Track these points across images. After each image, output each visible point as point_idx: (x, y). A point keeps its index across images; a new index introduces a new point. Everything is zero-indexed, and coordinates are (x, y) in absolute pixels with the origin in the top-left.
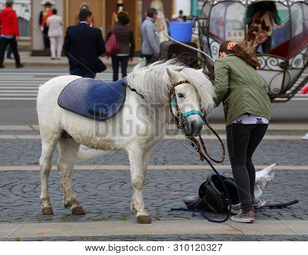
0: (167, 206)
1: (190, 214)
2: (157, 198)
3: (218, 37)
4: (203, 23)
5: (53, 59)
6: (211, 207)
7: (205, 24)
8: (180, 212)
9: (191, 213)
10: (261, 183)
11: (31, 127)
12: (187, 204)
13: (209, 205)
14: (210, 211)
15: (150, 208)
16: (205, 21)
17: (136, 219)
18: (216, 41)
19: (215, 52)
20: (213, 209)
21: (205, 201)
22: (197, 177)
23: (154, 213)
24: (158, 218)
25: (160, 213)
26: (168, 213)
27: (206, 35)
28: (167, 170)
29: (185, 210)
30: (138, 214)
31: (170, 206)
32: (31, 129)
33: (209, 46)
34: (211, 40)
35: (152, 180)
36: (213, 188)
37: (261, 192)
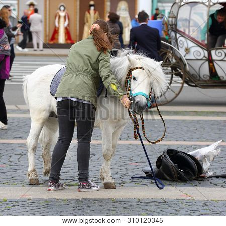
0: (130, 174)
1: (148, 181)
2: (120, 168)
3: (184, 33)
4: (172, 21)
5: (35, 50)
6: (166, 176)
7: (173, 22)
8: (140, 180)
9: (150, 181)
10: (209, 156)
11: (17, 107)
12: (146, 173)
13: (165, 174)
14: (165, 179)
15: (115, 176)
16: (174, 19)
17: (103, 185)
18: (182, 36)
19: (181, 46)
20: (168, 178)
21: (162, 171)
22: (154, 151)
23: (118, 180)
24: (121, 185)
25: (123, 180)
26: (130, 181)
27: (174, 31)
28: (130, 144)
29: (145, 178)
30: (105, 181)
31: (132, 175)
32: (17, 109)
33: (177, 40)
34: (178, 35)
35: (117, 153)
36: (168, 160)
37: (209, 164)
